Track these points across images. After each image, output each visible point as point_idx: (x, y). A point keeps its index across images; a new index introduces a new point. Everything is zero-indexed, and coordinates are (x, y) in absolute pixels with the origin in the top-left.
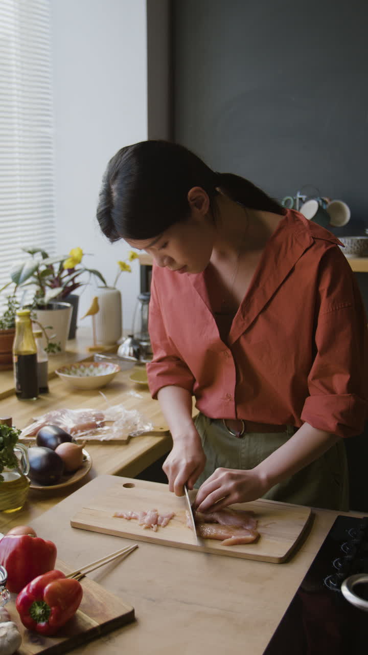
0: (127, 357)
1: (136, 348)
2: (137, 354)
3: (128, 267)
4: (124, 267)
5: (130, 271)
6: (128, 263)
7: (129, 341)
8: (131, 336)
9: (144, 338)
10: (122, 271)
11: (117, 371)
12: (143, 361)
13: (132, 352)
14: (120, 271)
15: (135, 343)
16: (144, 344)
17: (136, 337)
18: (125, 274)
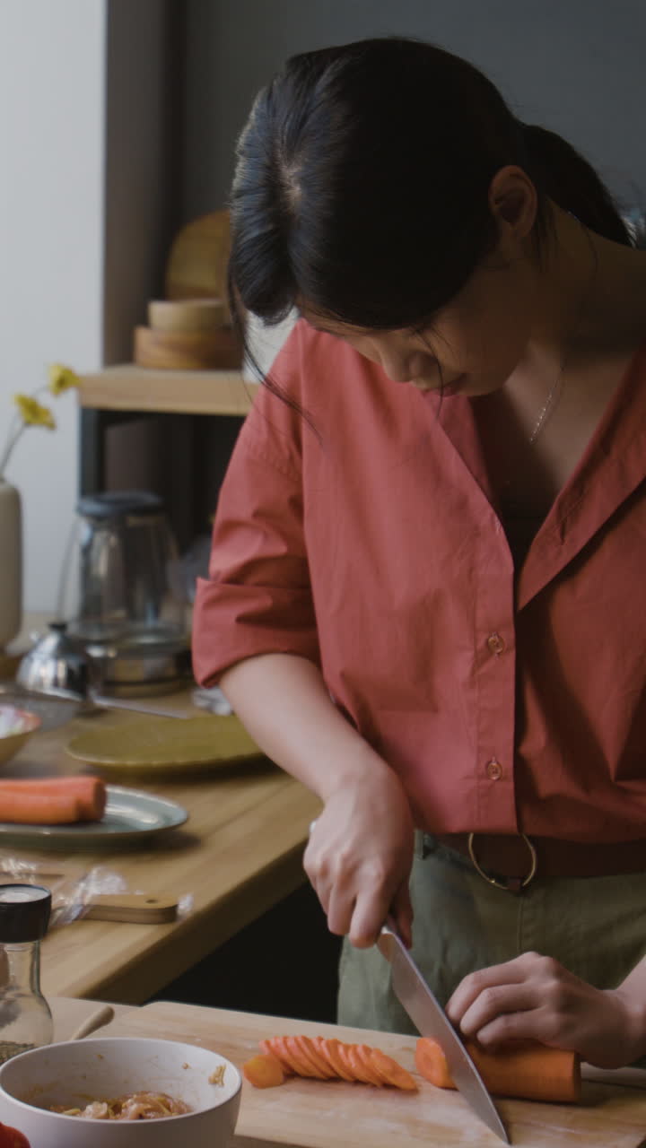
0: (49, 691)
1: (75, 663)
2: (78, 680)
3: (47, 412)
4: (33, 413)
5: (51, 426)
6: (46, 400)
7: (51, 642)
8: (59, 627)
9: (96, 635)
10: (28, 424)
11: (30, 728)
12: (102, 702)
13: (62, 674)
14: (19, 425)
15: (69, 647)
16: (96, 652)
17: (73, 629)
18: (36, 434)
